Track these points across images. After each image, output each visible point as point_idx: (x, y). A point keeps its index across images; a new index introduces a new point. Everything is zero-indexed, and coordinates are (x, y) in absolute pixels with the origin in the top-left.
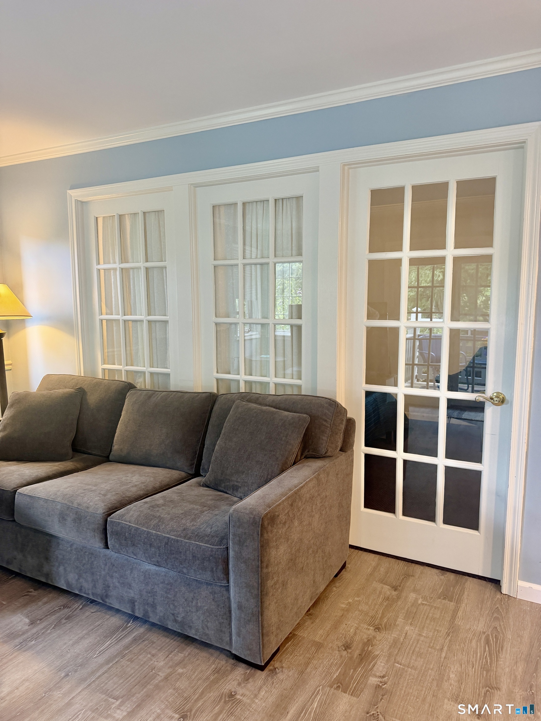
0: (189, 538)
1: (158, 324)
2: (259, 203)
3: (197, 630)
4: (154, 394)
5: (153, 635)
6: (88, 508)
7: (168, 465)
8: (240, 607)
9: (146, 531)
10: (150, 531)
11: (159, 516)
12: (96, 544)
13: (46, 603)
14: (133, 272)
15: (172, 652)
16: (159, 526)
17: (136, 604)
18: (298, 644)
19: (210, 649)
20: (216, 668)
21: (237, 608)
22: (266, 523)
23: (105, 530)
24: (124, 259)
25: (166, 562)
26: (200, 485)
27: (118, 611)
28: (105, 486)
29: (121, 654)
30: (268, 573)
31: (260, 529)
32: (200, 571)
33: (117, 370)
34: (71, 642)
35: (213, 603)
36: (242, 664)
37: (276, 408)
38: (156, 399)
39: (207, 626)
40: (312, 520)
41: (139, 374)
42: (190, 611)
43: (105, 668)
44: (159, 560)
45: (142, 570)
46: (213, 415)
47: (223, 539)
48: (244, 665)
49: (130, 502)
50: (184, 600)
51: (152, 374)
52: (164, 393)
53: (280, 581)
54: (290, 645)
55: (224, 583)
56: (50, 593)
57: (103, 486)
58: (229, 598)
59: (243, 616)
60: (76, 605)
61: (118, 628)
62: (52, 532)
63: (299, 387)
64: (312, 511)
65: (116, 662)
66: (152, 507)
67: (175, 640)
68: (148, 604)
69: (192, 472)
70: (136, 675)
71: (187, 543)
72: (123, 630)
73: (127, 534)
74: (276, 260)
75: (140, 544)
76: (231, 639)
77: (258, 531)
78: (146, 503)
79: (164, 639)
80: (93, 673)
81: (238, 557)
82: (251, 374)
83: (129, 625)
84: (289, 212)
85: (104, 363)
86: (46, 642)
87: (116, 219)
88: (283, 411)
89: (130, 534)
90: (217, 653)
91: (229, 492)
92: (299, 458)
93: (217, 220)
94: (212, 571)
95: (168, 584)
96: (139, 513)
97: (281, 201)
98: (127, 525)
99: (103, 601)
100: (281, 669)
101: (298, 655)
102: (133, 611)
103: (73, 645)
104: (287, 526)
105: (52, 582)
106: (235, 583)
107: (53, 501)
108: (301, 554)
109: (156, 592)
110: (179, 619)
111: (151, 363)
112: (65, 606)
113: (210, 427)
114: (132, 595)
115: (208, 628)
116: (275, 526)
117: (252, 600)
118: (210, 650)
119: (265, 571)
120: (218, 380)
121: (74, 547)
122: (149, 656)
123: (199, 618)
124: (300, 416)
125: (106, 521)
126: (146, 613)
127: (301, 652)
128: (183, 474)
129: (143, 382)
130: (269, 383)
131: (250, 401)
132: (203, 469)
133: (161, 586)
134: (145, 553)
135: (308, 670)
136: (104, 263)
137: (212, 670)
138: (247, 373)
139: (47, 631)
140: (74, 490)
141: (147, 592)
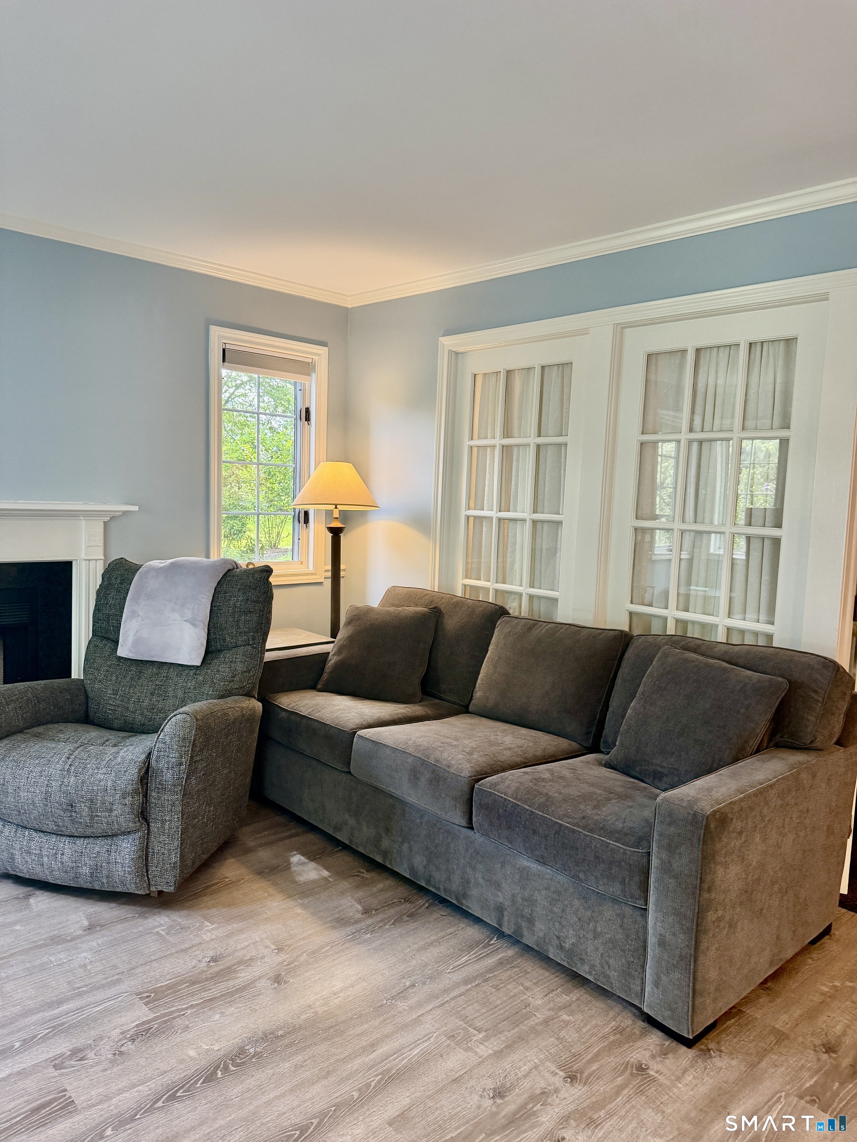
0: (591, 831)
1: (546, 526)
2: (721, 349)
3: (592, 967)
4: (536, 624)
5: (525, 963)
6: (449, 767)
7: (551, 729)
8: (662, 943)
9: (528, 810)
10: (534, 810)
11: (547, 794)
12: (457, 818)
13: (381, 890)
14: (518, 451)
15: (553, 990)
16: (547, 807)
17: (505, 913)
18: (746, 1025)
19: (609, 999)
20: (617, 1028)
21: (657, 943)
22: (713, 826)
23: (470, 800)
24: (507, 433)
25: (554, 859)
26: (600, 764)
27: (477, 920)
28: (470, 743)
29: (485, 976)
30: (710, 901)
31: (703, 831)
32: (605, 880)
33: (482, 588)
34: (416, 946)
35: (620, 931)
36: (656, 1030)
37: (731, 664)
38: (539, 632)
39: (607, 963)
40: (782, 840)
41: (513, 597)
42: (584, 936)
43: (463, 989)
44: (546, 855)
45: (518, 866)
46: (624, 664)
47: (643, 840)
48: (660, 1034)
49: (504, 770)
50: (577, 920)
51: (531, 597)
52: (550, 625)
53: (727, 919)
54: (734, 1024)
55: (640, 904)
56: (387, 879)
57: (466, 742)
58: (645, 928)
59: (666, 957)
60: (421, 902)
61: (477, 943)
62: (398, 793)
63: (770, 637)
64: (784, 826)
65: (476, 985)
66: (536, 779)
67: (557, 976)
68: (523, 916)
69: (589, 744)
70: (504, 1008)
71: (588, 836)
72: (484, 947)
73: (501, 810)
74: (744, 435)
75: (519, 827)
76: (643, 990)
77: (700, 834)
78: (526, 773)
79: (542, 971)
80: (446, 991)
81: (666, 868)
82: (687, 610)
83: (493, 942)
84: (771, 362)
85: (467, 577)
86: (385, 939)
87: (502, 377)
88: (743, 670)
89: (505, 811)
90: (618, 1008)
91: (648, 781)
92: (765, 744)
93: (652, 377)
94: (623, 882)
95: (555, 892)
96: (518, 784)
97: (759, 346)
98: (502, 797)
99: (458, 902)
100: (718, 1053)
101: (746, 1040)
102: (500, 925)
103: (418, 950)
104: (743, 839)
105: (391, 864)
106: (656, 905)
107: (402, 751)
108: (761, 887)
109: (536, 900)
110: (567, 946)
111: (532, 581)
112: (406, 900)
113: (619, 681)
114: (501, 900)
115: (609, 967)
116: (725, 833)
117: (682, 936)
118: (609, 1001)
119: (706, 895)
120: (631, 614)
121: (426, 818)
122: (521, 988)
123: (597, 950)
124: (771, 679)
125: (473, 788)
126: (518, 930)
127: (752, 1038)
128: (575, 745)
129: (517, 608)
130: (717, 626)
131: (686, 648)
132: (605, 742)
133: (544, 892)
134: (524, 841)
135: (763, 1064)
136: (479, 438)
137: (612, 1028)
138: (681, 606)
139: (385, 925)
140: (430, 742)
141: (522, 899)
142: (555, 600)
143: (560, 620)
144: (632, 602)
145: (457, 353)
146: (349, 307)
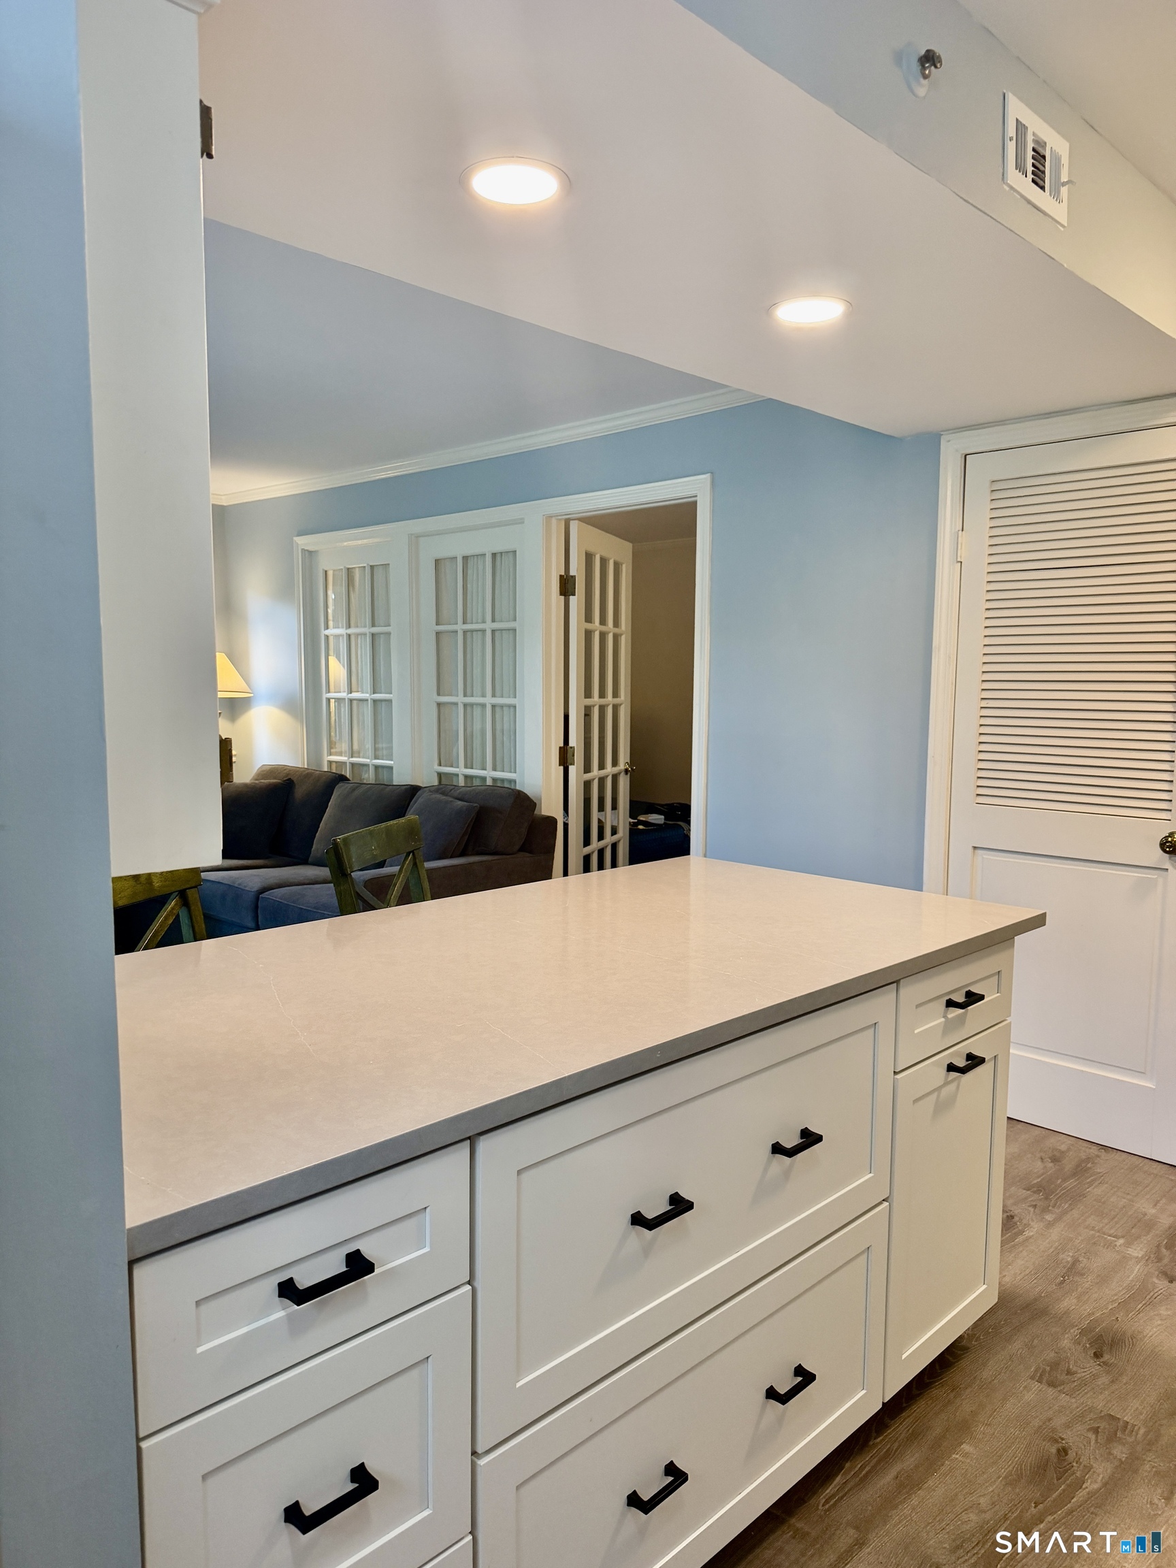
1: (382, 704)
2: (479, 557)
9: (285, 904)
14: (361, 638)
24: (350, 623)
33: (343, 763)
38: (358, 792)
41: (365, 769)
51: (376, 767)
63: (515, 781)
82: (471, 767)
85: (331, 754)
87: (345, 574)
93: (440, 578)
97: (498, 556)
111: (375, 755)
120: (439, 774)
130: (486, 778)
136: (333, 628)
138: (468, 764)
142: (391, 768)
143: (395, 783)
144: (440, 765)
145: (310, 552)
146: (225, 504)
